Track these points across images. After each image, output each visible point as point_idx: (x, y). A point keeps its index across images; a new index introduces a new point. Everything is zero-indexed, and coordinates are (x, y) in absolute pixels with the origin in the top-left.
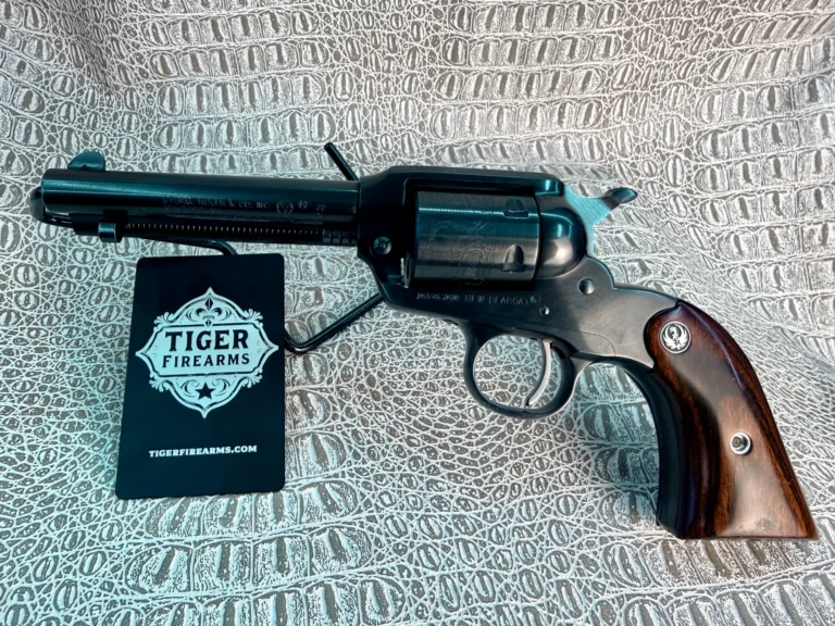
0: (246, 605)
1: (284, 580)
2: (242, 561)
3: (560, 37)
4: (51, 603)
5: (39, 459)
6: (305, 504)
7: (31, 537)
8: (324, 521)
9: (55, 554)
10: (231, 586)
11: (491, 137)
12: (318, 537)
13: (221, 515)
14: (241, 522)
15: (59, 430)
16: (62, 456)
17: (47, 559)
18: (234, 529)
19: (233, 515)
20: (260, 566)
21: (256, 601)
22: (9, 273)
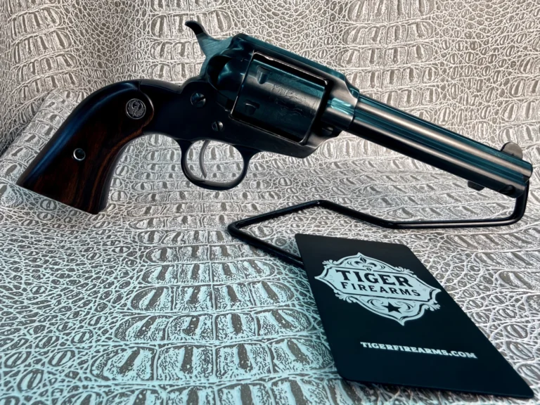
0: (210, 394)
1: (248, 376)
2: (205, 360)
3: (399, 90)
4: (15, 385)
5: (31, 290)
6: (262, 322)
7: (11, 336)
8: (280, 334)
9: (28, 350)
10: (194, 379)
11: (361, 158)
12: (278, 346)
13: (185, 328)
14: (203, 332)
15: (51, 277)
16: (50, 291)
17: (20, 353)
18: (197, 337)
19: (196, 327)
20: (222, 365)
21: (220, 391)
22: (37, 203)
